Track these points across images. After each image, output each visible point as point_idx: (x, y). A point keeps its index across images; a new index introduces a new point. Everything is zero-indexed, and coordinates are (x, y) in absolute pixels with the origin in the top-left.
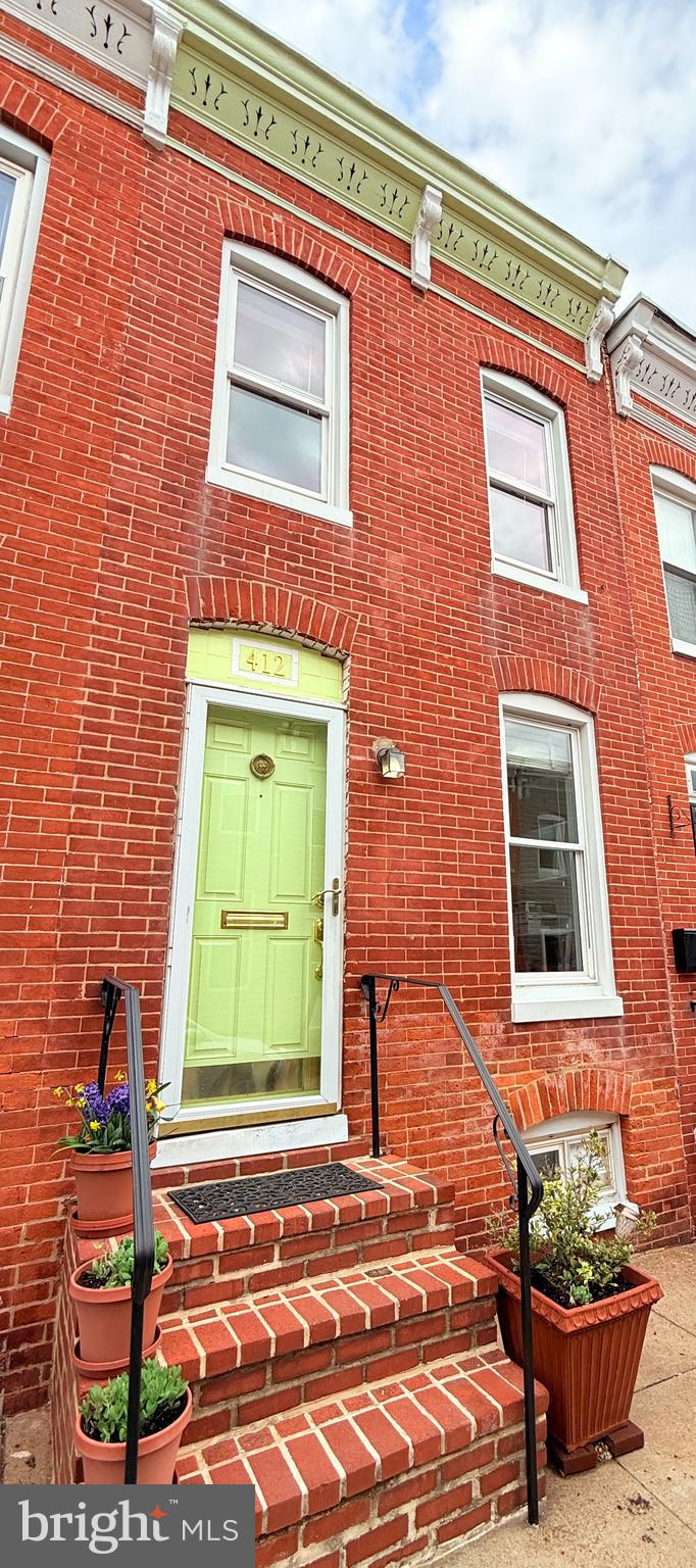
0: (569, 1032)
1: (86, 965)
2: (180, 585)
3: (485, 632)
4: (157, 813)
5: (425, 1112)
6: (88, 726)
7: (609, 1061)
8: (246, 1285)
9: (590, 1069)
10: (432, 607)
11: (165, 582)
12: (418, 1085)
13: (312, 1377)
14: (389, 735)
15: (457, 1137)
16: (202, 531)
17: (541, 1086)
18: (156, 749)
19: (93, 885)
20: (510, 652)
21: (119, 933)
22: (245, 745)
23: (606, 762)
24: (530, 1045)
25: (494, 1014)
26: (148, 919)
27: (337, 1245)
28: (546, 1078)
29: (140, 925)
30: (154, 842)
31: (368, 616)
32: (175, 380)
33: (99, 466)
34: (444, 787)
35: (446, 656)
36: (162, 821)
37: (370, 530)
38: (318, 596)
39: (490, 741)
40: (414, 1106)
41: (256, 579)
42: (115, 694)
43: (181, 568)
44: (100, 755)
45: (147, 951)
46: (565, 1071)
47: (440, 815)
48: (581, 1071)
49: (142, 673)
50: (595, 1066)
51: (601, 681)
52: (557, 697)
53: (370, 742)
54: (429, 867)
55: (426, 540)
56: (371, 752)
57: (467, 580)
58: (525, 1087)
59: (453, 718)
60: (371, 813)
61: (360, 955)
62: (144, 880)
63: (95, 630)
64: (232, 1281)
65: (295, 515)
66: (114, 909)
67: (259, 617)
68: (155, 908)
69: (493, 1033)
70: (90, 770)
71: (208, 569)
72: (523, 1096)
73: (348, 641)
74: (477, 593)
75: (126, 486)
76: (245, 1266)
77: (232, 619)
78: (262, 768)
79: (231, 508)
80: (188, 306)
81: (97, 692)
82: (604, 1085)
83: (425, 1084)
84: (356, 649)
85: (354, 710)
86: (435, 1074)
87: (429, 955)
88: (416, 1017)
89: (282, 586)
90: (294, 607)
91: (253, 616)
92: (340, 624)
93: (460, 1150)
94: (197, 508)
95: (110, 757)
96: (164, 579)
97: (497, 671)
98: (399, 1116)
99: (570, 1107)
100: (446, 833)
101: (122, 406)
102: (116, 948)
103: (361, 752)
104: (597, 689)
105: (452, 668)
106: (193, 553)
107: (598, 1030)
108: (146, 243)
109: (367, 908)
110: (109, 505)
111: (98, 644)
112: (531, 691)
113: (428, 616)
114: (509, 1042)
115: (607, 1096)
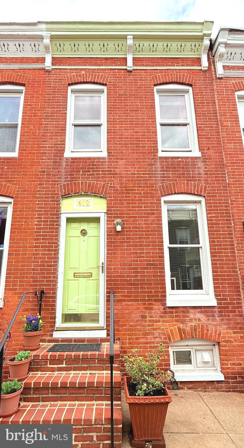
0: (191, 311)
1: (38, 287)
2: (58, 187)
3: (155, 177)
4: (54, 248)
5: (134, 332)
6: (37, 229)
7: (210, 322)
8: (56, 369)
9: (201, 324)
10: (135, 174)
11: (54, 188)
12: (131, 324)
13: (62, 395)
14: (120, 218)
15: (145, 341)
16: (63, 171)
17: (179, 329)
18: (53, 232)
19: (39, 268)
20: (166, 182)
21: (45, 279)
22: (79, 227)
23: (209, 213)
24: (174, 314)
25: (159, 303)
26: (52, 275)
27: (82, 364)
28: (181, 326)
29: (50, 277)
30: (53, 256)
31: (112, 182)
32: (55, 133)
33: (38, 162)
34: (139, 231)
35: (140, 189)
36: (55, 250)
37: (113, 156)
38: (96, 181)
39: (157, 214)
40: (129, 330)
41: (78, 180)
42: (43, 220)
43: (58, 183)
44: (40, 235)
45: (52, 283)
46: (190, 324)
47: (138, 240)
48: (197, 324)
49: (49, 213)
50: (203, 323)
51: (207, 184)
52: (187, 193)
53: (114, 221)
54: (134, 257)
55: (133, 153)
56: (114, 224)
57: (149, 162)
58: (172, 328)
59: (143, 208)
60: (114, 242)
61: (111, 284)
62: (51, 266)
63: (38, 204)
64: (52, 367)
65: (89, 159)
66: (44, 273)
67: (79, 191)
68: (54, 273)
69: (159, 309)
70: (38, 239)
71: (65, 181)
72: (171, 331)
73: (106, 191)
74: (152, 165)
75: (44, 165)
76: (56, 365)
77: (72, 193)
78: (84, 233)
79: (71, 162)
80: (58, 111)
81: (39, 220)
82: (208, 330)
83: (134, 324)
84: (109, 193)
85: (108, 213)
86: (137, 321)
87: (134, 284)
88: (130, 303)
89: (85, 180)
90: (89, 185)
91: (77, 191)
92: (103, 187)
93: (147, 345)
94: (62, 165)
95: (42, 236)
96: (54, 187)
97: (161, 190)
98: (124, 332)
99: (192, 337)
100: (140, 246)
101: (43, 145)
102: (45, 283)
103: (111, 224)
104: (206, 187)
105: (142, 192)
106: (61, 178)
107: (205, 311)
108: (47, 99)
109: (113, 270)
110: (40, 172)
111: (39, 208)
112: (175, 193)
113: (133, 177)
114: (165, 313)
115: (209, 334)
